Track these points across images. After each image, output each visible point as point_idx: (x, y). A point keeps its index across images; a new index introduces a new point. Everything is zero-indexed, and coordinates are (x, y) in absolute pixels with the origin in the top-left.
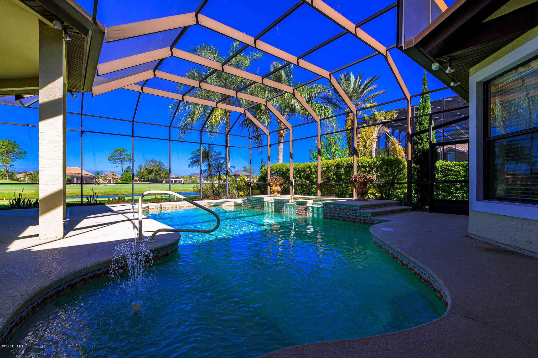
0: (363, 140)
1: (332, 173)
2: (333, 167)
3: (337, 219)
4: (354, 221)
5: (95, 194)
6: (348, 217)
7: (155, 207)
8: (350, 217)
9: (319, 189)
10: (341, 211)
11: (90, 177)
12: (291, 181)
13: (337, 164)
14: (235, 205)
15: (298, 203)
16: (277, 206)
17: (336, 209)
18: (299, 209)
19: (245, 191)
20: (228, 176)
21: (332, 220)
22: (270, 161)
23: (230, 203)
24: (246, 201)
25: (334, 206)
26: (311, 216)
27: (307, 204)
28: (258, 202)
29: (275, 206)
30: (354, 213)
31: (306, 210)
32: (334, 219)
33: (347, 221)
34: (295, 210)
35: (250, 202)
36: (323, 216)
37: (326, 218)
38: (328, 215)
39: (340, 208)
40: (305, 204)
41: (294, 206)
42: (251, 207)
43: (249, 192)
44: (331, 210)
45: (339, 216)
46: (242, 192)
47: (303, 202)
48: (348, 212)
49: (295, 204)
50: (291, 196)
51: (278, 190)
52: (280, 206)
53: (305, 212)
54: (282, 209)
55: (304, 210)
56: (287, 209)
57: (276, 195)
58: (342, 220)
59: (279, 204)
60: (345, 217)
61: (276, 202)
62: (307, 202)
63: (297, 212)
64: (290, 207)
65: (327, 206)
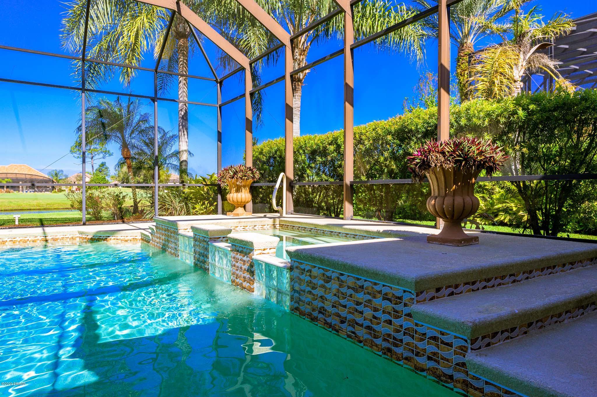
0: (485, 79)
1: (386, 154)
2: (389, 137)
3: (330, 325)
4: (389, 350)
6: (368, 328)
8: (374, 326)
9: (346, 200)
10: (344, 296)
11: (44, 180)
12: (287, 178)
13: (400, 129)
14: (142, 239)
15: (235, 245)
16: (198, 249)
17: (327, 282)
18: (238, 267)
19: (206, 202)
20: (157, 168)
21: (316, 323)
22: (252, 133)
23: (130, 235)
24: (155, 229)
25: (323, 269)
26: (264, 297)
27: (252, 250)
28: (169, 234)
29: (194, 250)
30: (389, 309)
31: (252, 273)
32: (322, 321)
33: (364, 345)
34: (229, 268)
35: (160, 233)
36: (291, 301)
37: (300, 314)
38: (306, 302)
39: (342, 281)
40: (249, 251)
41: (227, 256)
42: (161, 246)
43: (217, 205)
44: (314, 284)
45: (338, 315)
46: (202, 205)
47: (244, 241)
48: (370, 301)
49: (229, 249)
50: (273, 219)
51: (243, 200)
52: (203, 252)
53: (250, 278)
54: (206, 259)
55: (248, 271)
56: (215, 260)
57: (238, 215)
58: (349, 336)
59: (201, 244)
60: (357, 321)
61: (196, 237)
62: (252, 243)
63: (233, 274)
64: (221, 258)
65: (301, 263)
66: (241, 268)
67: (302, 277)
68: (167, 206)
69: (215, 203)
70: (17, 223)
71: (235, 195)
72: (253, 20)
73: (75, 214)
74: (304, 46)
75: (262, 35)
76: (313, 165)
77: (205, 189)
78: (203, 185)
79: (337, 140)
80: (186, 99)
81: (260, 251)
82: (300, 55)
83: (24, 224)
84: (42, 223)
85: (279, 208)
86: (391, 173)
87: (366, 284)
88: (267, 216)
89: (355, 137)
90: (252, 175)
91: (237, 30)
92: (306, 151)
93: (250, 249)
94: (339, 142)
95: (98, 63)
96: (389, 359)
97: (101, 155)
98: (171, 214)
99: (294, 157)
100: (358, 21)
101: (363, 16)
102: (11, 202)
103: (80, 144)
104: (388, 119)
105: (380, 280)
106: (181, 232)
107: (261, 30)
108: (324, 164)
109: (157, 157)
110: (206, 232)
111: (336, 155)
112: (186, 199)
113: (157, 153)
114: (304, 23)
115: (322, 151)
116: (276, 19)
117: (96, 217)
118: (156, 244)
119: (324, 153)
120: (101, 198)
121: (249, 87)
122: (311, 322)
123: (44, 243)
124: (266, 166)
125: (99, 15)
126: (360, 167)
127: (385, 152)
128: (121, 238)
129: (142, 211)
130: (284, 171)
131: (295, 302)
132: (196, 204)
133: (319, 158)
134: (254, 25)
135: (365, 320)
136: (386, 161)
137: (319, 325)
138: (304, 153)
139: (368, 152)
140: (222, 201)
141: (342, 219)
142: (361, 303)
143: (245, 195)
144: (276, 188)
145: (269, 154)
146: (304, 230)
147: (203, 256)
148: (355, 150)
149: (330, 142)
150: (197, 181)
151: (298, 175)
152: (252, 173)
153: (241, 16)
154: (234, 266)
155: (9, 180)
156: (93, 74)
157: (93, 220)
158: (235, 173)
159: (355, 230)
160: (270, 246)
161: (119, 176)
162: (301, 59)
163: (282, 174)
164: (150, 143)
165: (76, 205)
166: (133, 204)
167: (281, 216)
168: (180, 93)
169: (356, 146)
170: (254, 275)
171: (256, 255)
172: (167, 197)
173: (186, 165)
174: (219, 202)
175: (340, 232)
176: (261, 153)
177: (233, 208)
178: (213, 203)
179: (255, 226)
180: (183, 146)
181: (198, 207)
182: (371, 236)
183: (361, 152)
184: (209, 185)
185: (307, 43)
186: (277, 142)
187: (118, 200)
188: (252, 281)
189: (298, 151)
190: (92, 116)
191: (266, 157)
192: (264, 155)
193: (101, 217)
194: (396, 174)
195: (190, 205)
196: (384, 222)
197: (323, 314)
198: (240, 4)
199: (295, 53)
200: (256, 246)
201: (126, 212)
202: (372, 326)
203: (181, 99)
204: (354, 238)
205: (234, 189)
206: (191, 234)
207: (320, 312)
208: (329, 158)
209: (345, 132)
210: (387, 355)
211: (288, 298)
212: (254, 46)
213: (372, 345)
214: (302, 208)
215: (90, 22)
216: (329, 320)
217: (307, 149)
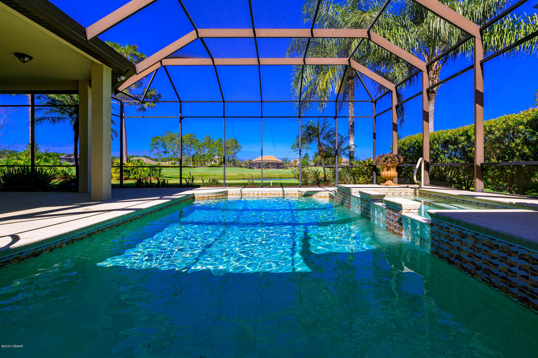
1: (518, 141)
2: (521, 127)
3: (466, 269)
4: (526, 299)
5: (193, 176)
7: (234, 193)
8: (510, 278)
9: (477, 177)
10: (479, 250)
11: (279, 163)
12: (424, 161)
13: (532, 120)
14: (329, 197)
15: (389, 205)
16: (363, 205)
17: (463, 238)
18: (390, 219)
19: (366, 176)
20: (337, 156)
21: (454, 266)
22: (397, 132)
23: (323, 194)
24: (337, 192)
25: (460, 228)
26: (410, 240)
27: (401, 209)
28: (345, 195)
29: (361, 206)
30: (526, 268)
31: (401, 224)
32: (459, 265)
33: (499, 290)
34: (384, 219)
35: (340, 194)
36: (432, 247)
37: (439, 257)
38: (444, 249)
39: (477, 239)
40: (398, 210)
41: (383, 211)
42: (340, 201)
43: (373, 178)
44: (452, 238)
45: (474, 263)
46: (363, 178)
47: (395, 203)
48: (505, 258)
49: (385, 207)
50: (414, 189)
51: (392, 176)
52: (366, 207)
53: (399, 227)
54: (368, 212)
55: (398, 222)
56: (375, 213)
57: (388, 185)
58: (483, 280)
59: (365, 203)
60: (492, 271)
61: (362, 198)
62: (401, 205)
63: (388, 223)
64: (378, 212)
65: (441, 222)
66: (393, 220)
67: (441, 232)
68: (343, 178)
69: (372, 177)
70: (271, 185)
71: (386, 172)
72: (398, 59)
73: (296, 181)
74: (437, 68)
75: (405, 67)
76: (446, 152)
77: (365, 168)
78: (364, 166)
79: (468, 132)
80: (353, 115)
81: (407, 211)
82: (434, 74)
83: (275, 185)
84: (282, 185)
85: (419, 182)
86: (524, 156)
87: (500, 245)
88: (409, 187)
89: (485, 129)
90: (398, 160)
91: (386, 67)
92: (439, 142)
93: (399, 209)
94: (469, 133)
95: (305, 102)
96: (525, 307)
97: (306, 150)
98: (345, 183)
99: (430, 146)
100: (486, 39)
101: (491, 34)
102: (267, 174)
103: (298, 145)
104: (520, 112)
105: (517, 243)
106: (353, 194)
107: (403, 64)
108: (456, 150)
109: (337, 150)
110: (369, 195)
111: (467, 143)
112: (353, 174)
113: (337, 148)
114: (436, 52)
115: (454, 141)
116: (414, 54)
117: (305, 183)
118: (337, 200)
119: (455, 142)
120: (308, 173)
121: (395, 102)
122: (449, 264)
123: (283, 196)
124: (407, 153)
125: (307, 76)
126: (490, 152)
127: (517, 139)
128: (319, 195)
129: (328, 180)
130: (422, 156)
131: (435, 248)
132: (360, 177)
133: (451, 146)
134: (398, 62)
135: (500, 271)
136: (518, 146)
137: (456, 267)
138: (438, 143)
139: (499, 140)
140: (376, 175)
141: (473, 191)
142: (496, 258)
143: (393, 173)
144: (416, 168)
145: (409, 145)
146: (440, 198)
147: (367, 210)
148: (485, 138)
149: (461, 134)
150: (360, 163)
151: (433, 159)
152: (399, 158)
153: (389, 58)
154: (388, 218)
155: (266, 163)
156: (303, 107)
157: (304, 185)
158: (386, 159)
159: (486, 200)
160: (414, 207)
161: (314, 160)
162: (434, 77)
163: (421, 159)
164: (333, 142)
165: (297, 176)
166: (324, 177)
167: (420, 187)
168: (350, 111)
169: (486, 135)
170: (402, 225)
171: (404, 213)
172: (343, 173)
173: (353, 154)
174: (374, 177)
175: (471, 201)
176: (404, 144)
177: (384, 180)
178: (371, 177)
179: (400, 193)
180: (352, 142)
181: (361, 179)
182: (503, 206)
183: (491, 140)
184: (367, 166)
185: (439, 65)
186: (416, 137)
187: (316, 174)
188: (401, 230)
189: (433, 142)
190: (304, 129)
191: (408, 147)
192: (406, 146)
193: (308, 183)
194: (529, 156)
195: (356, 178)
196: (516, 196)
197: (460, 260)
198: (388, 51)
199: (429, 74)
200: (404, 207)
201: (320, 181)
202: (508, 277)
203: (350, 115)
204: (485, 206)
205: (386, 169)
206: (359, 196)
207: (456, 258)
208: (460, 146)
209: (475, 126)
210: (524, 303)
211: (429, 244)
212: (398, 76)
213: (507, 291)
214: (436, 182)
215: (303, 82)
216: (465, 265)
217: (440, 140)
